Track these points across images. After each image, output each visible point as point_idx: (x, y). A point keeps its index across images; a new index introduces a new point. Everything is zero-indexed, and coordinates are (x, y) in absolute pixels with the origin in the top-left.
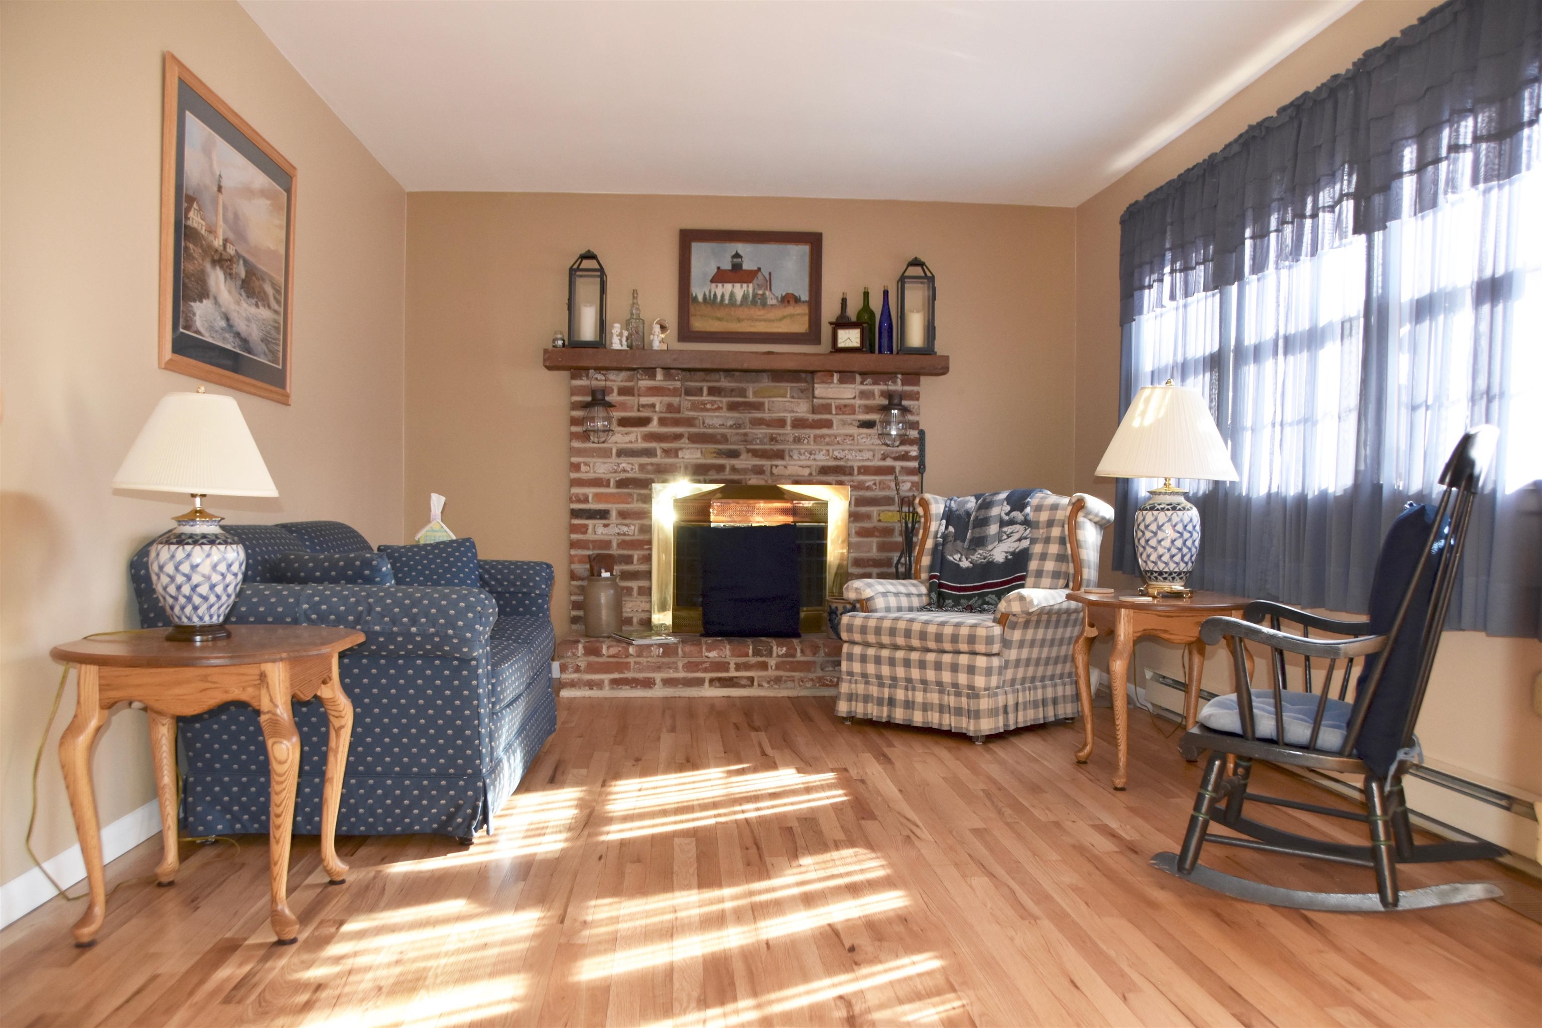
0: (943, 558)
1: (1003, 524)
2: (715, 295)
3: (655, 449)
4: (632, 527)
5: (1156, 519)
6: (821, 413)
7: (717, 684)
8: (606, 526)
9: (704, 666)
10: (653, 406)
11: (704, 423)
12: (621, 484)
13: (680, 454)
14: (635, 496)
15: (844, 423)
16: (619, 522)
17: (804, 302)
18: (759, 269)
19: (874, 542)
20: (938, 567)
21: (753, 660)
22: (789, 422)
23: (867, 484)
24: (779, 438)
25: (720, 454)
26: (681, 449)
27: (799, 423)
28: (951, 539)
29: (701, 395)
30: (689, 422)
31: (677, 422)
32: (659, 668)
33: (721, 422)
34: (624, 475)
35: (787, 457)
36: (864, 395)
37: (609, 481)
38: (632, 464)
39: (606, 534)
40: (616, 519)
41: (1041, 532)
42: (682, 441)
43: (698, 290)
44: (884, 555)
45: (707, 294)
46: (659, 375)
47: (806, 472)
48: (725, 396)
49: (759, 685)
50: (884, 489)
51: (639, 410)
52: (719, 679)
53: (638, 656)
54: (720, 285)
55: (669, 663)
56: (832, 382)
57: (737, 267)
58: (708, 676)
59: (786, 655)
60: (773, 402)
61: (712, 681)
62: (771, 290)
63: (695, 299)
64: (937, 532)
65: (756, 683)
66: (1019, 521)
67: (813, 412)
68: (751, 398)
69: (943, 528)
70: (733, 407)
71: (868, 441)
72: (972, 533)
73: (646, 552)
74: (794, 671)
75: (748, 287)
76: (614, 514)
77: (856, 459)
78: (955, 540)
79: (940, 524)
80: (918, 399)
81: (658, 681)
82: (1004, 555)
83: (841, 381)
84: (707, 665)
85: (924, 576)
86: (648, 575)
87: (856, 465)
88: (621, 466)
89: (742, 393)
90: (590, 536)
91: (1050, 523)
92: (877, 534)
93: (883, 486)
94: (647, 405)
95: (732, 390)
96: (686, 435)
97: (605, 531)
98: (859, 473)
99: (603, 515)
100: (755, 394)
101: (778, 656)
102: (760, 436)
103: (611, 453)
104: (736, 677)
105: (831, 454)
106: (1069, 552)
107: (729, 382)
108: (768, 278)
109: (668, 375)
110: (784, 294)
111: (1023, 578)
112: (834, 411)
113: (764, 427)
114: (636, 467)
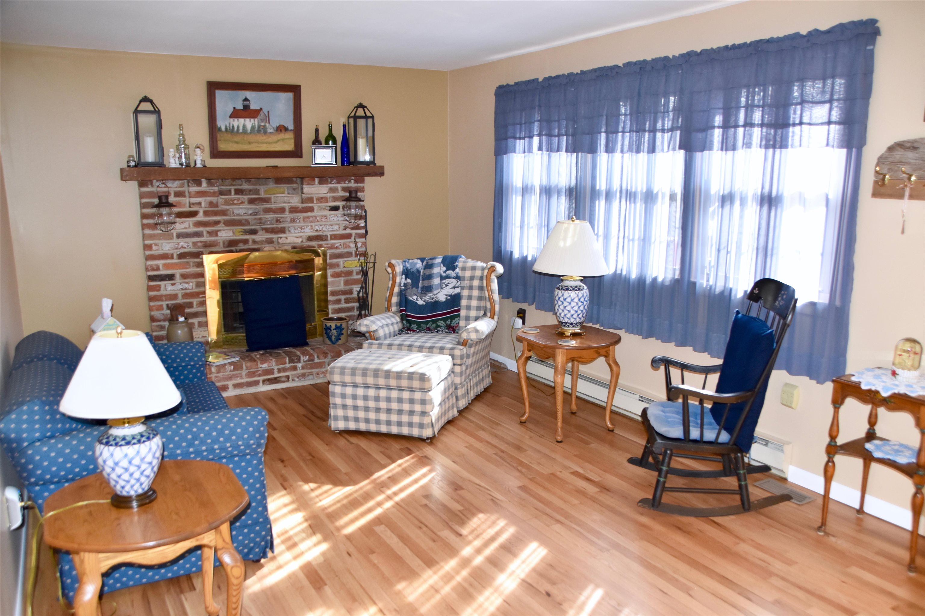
0: (406, 299)
1: (442, 278)
2: (233, 126)
3: (202, 232)
4: (191, 284)
6: (307, 203)
7: (268, 383)
8: (173, 284)
10: (200, 204)
11: (233, 213)
12: (181, 256)
13: (219, 234)
14: (191, 264)
15: (321, 208)
16: (181, 281)
17: (291, 130)
18: (261, 109)
19: (342, 280)
20: (404, 304)
21: (288, 365)
22: (287, 210)
23: (336, 245)
24: (281, 220)
25: (246, 232)
26: (219, 231)
27: (294, 210)
28: (410, 286)
29: (230, 194)
30: (224, 213)
31: (215, 213)
32: (230, 378)
33: (244, 212)
34: (183, 251)
35: (287, 232)
36: (332, 190)
37: (172, 255)
38: (188, 243)
39: (174, 290)
40: (180, 279)
41: (466, 283)
42: (220, 225)
43: (222, 123)
44: (348, 287)
45: (228, 126)
46: (204, 183)
47: (299, 240)
48: (246, 195)
49: (293, 380)
50: (346, 247)
51: (190, 207)
52: (269, 380)
53: (218, 373)
54: (236, 120)
55: (237, 374)
56: (315, 184)
57: (246, 107)
58: (261, 378)
59: (308, 361)
60: (277, 197)
61: (264, 381)
62: (269, 123)
63: (220, 129)
64: (400, 283)
65: (290, 379)
66: (452, 276)
67: (302, 203)
68: (263, 196)
69: (403, 280)
70: (251, 201)
71: (335, 219)
72: (422, 283)
73: (201, 299)
74: (312, 369)
75: (254, 120)
76: (178, 276)
77: (328, 231)
78: (412, 288)
79: (402, 278)
80: (363, 191)
81: (231, 386)
82: (445, 297)
83: (320, 183)
84: (260, 372)
85: (394, 309)
86: (205, 313)
87: (329, 234)
88: (180, 244)
89: (257, 192)
90: (162, 292)
91: (472, 278)
92: (343, 275)
93: (346, 246)
94: (196, 203)
95: (250, 191)
96: (222, 222)
97: (173, 288)
98: (331, 239)
99: (171, 277)
100: (265, 192)
101: (304, 361)
102: (269, 219)
103: (173, 236)
104: (279, 377)
105: (314, 228)
106: (487, 296)
107: (248, 185)
108: (267, 115)
109: (210, 184)
110: (278, 125)
111: (459, 310)
112: (315, 202)
113: (272, 213)
114: (191, 244)
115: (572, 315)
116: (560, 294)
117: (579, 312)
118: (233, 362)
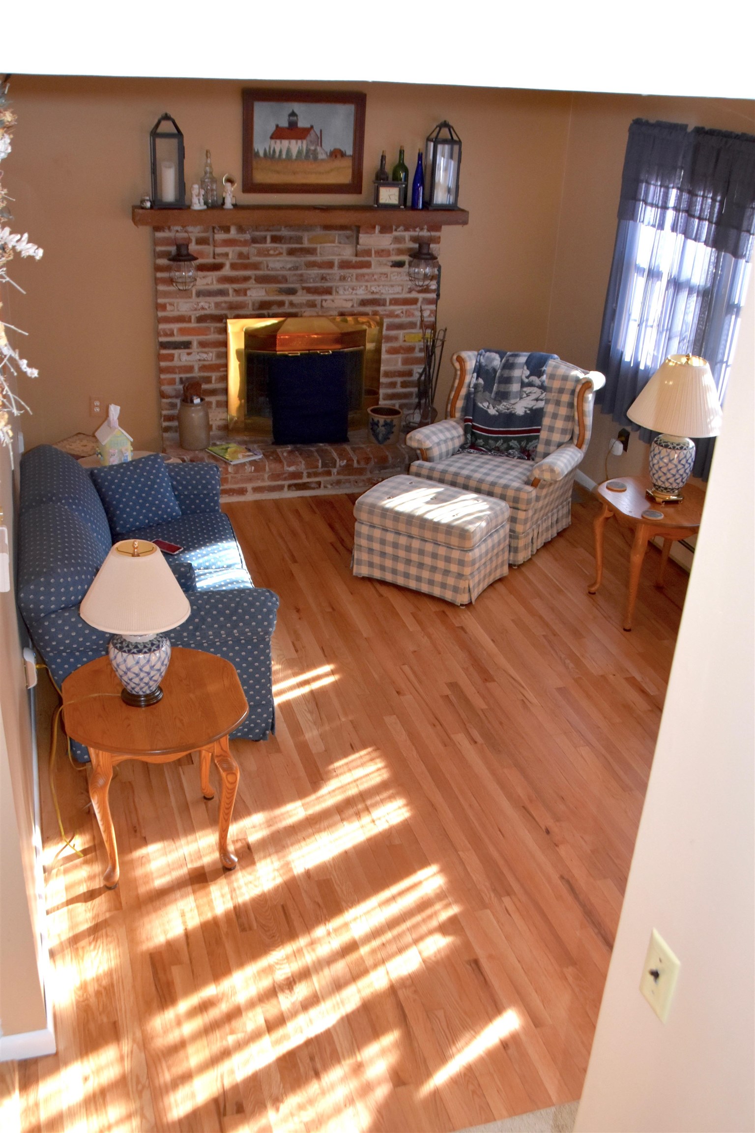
0: (475, 405)
1: (523, 385)
2: (274, 151)
3: (228, 290)
4: (211, 354)
6: (363, 257)
7: (294, 489)
8: (189, 354)
9: (284, 476)
10: (227, 255)
11: (267, 266)
12: (201, 319)
13: (249, 293)
14: (212, 329)
15: (380, 264)
16: (200, 350)
17: (349, 156)
18: (312, 127)
19: (399, 357)
20: (471, 412)
21: (320, 470)
22: (337, 264)
23: (396, 313)
24: (328, 277)
25: (281, 291)
26: (249, 289)
27: (345, 265)
28: (481, 389)
29: (265, 242)
30: (256, 266)
31: (245, 267)
32: (250, 480)
33: (281, 266)
34: (203, 312)
35: (334, 293)
36: (397, 240)
37: (190, 317)
38: (209, 303)
39: (189, 361)
40: (197, 348)
41: (553, 396)
42: (250, 282)
43: (260, 146)
44: (407, 368)
45: (268, 150)
46: (233, 230)
47: (349, 304)
48: (285, 243)
49: (325, 487)
50: (409, 316)
51: (214, 258)
52: (296, 485)
53: (236, 473)
54: (278, 141)
55: (258, 477)
57: (293, 125)
58: (287, 483)
59: (346, 466)
60: (324, 247)
61: (290, 486)
62: (321, 145)
63: (257, 154)
64: (470, 384)
65: (322, 486)
66: (537, 385)
67: (356, 255)
68: (306, 244)
69: (474, 381)
70: (291, 252)
71: (398, 278)
72: (498, 387)
73: (222, 374)
74: (349, 475)
75: (302, 143)
76: (195, 344)
77: (388, 293)
78: (484, 391)
79: (472, 377)
80: (439, 243)
81: (249, 490)
82: (524, 410)
83: (381, 232)
84: (287, 475)
85: (458, 415)
86: (226, 391)
87: (388, 298)
88: (201, 305)
89: (299, 240)
90: (176, 363)
91: (561, 391)
92: (402, 351)
93: (409, 314)
94: (222, 254)
95: (291, 238)
96: (253, 277)
97: (189, 358)
98: (391, 304)
99: (187, 345)
100: (311, 241)
101: (341, 467)
102: (313, 276)
103: (192, 293)
104: (308, 482)
105: (369, 289)
106: (576, 418)
107: (289, 231)
108: (319, 135)
109: (241, 229)
110: (332, 149)
111: (538, 431)
112: (373, 255)
113: (316, 268)
114: (213, 305)
115: (668, 479)
116: (657, 451)
117: (677, 476)
118: (255, 461)
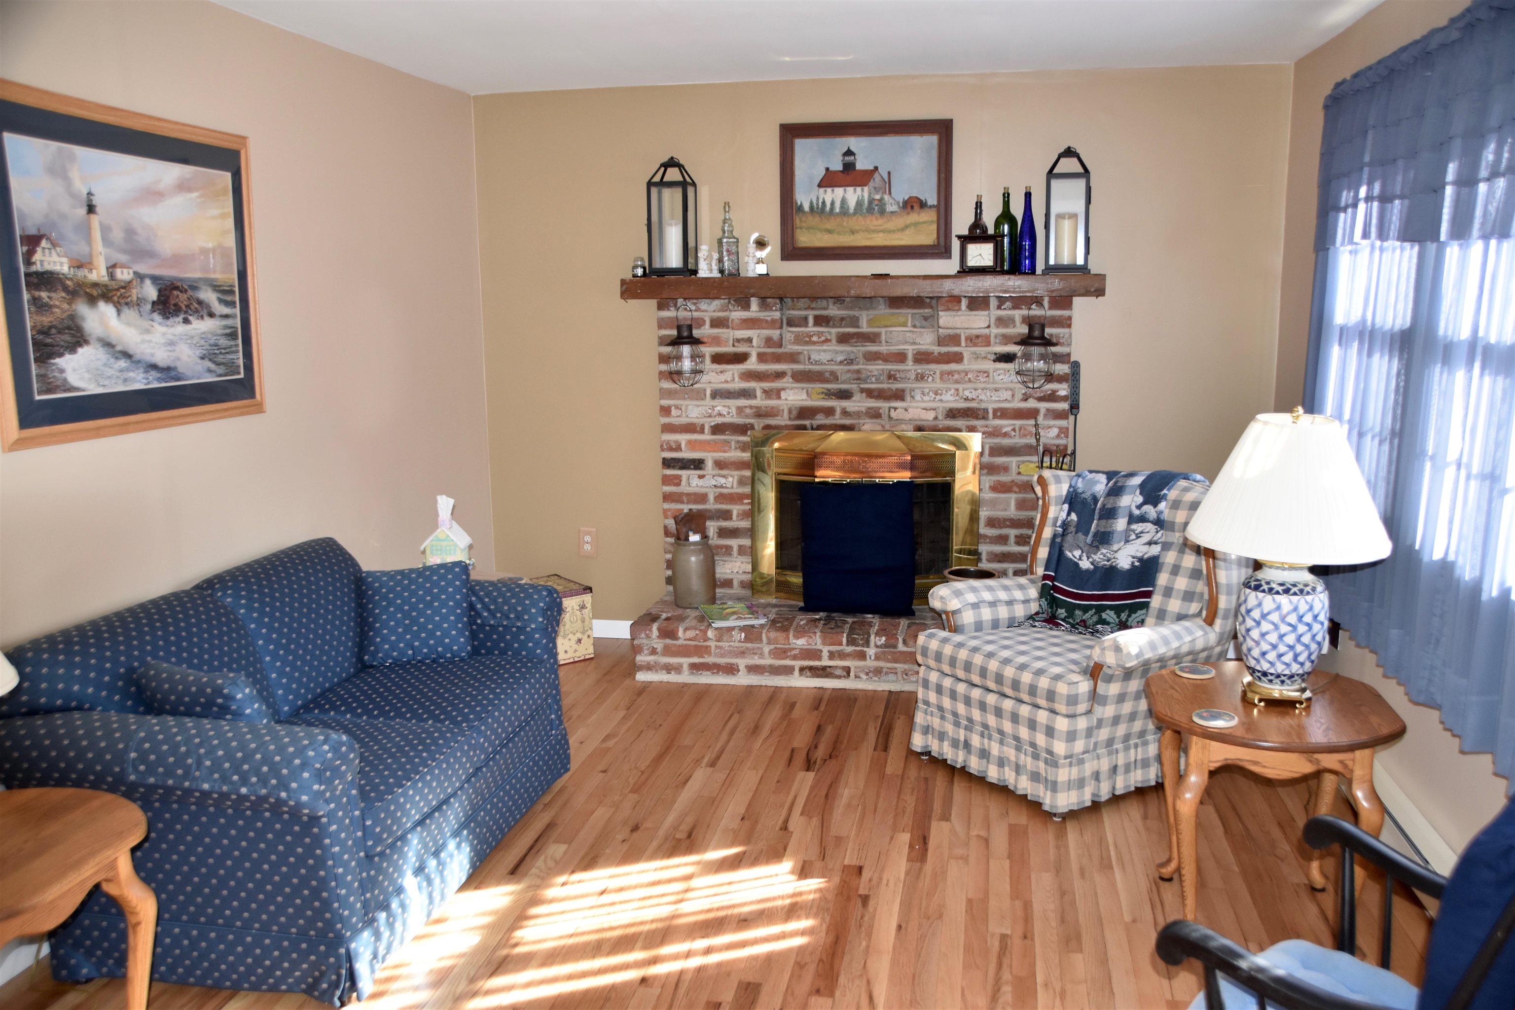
0: (1061, 553)
1: (1133, 519)
2: (824, 202)
3: (755, 390)
4: (731, 479)
5: (1260, 605)
6: (947, 345)
7: (809, 674)
8: (701, 477)
9: (793, 652)
10: (750, 340)
11: (809, 358)
12: (717, 429)
13: (783, 395)
14: (733, 444)
15: (977, 357)
16: (716, 472)
17: (931, 207)
18: (876, 168)
20: (1053, 565)
21: (846, 649)
22: (910, 356)
23: (1004, 430)
24: (898, 375)
25: (829, 394)
26: (784, 389)
27: (923, 358)
28: (1072, 529)
29: (806, 326)
30: (793, 358)
31: (778, 359)
32: (742, 653)
33: (829, 358)
34: (719, 420)
35: (908, 398)
36: (1001, 321)
37: (703, 425)
39: (702, 487)
40: (713, 469)
41: (1175, 537)
42: (785, 380)
43: (804, 197)
44: (1024, 514)
45: (815, 202)
46: (754, 303)
47: (931, 415)
48: (834, 326)
49: (856, 677)
50: (1025, 436)
51: (734, 346)
52: (811, 668)
53: (718, 641)
54: (829, 190)
55: (753, 649)
56: (960, 309)
57: (849, 167)
58: (798, 664)
59: (885, 646)
60: (891, 332)
61: (802, 669)
62: (890, 193)
63: (800, 208)
64: (1056, 519)
65: (852, 674)
66: (1151, 519)
67: (939, 344)
68: (865, 328)
69: (1063, 515)
70: (843, 339)
71: (1006, 378)
72: (1097, 525)
75: (863, 190)
76: (709, 464)
77: (990, 400)
78: (1076, 532)
79: (1061, 510)
80: (1069, 326)
81: (742, 668)
82: (1131, 559)
83: (971, 309)
84: (797, 652)
85: (1040, 571)
86: (755, 533)
87: (991, 407)
88: (716, 409)
89: (854, 322)
90: (684, 488)
92: (1016, 489)
93: (1024, 434)
94: (743, 340)
95: (842, 319)
96: (789, 374)
97: (701, 482)
98: (995, 416)
99: (698, 464)
100: (870, 322)
101: (877, 646)
102: (876, 373)
103: (705, 395)
104: (830, 667)
105: (961, 394)
106: (1205, 572)
107: (839, 309)
108: (887, 180)
109: (764, 305)
110: (906, 199)
111: (1149, 594)
112: (963, 344)
113: (880, 362)
114: (734, 410)
118: (753, 626)
